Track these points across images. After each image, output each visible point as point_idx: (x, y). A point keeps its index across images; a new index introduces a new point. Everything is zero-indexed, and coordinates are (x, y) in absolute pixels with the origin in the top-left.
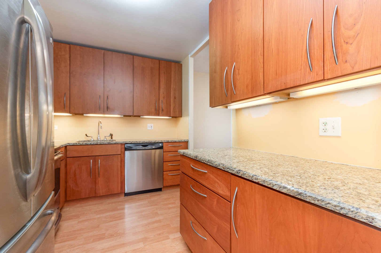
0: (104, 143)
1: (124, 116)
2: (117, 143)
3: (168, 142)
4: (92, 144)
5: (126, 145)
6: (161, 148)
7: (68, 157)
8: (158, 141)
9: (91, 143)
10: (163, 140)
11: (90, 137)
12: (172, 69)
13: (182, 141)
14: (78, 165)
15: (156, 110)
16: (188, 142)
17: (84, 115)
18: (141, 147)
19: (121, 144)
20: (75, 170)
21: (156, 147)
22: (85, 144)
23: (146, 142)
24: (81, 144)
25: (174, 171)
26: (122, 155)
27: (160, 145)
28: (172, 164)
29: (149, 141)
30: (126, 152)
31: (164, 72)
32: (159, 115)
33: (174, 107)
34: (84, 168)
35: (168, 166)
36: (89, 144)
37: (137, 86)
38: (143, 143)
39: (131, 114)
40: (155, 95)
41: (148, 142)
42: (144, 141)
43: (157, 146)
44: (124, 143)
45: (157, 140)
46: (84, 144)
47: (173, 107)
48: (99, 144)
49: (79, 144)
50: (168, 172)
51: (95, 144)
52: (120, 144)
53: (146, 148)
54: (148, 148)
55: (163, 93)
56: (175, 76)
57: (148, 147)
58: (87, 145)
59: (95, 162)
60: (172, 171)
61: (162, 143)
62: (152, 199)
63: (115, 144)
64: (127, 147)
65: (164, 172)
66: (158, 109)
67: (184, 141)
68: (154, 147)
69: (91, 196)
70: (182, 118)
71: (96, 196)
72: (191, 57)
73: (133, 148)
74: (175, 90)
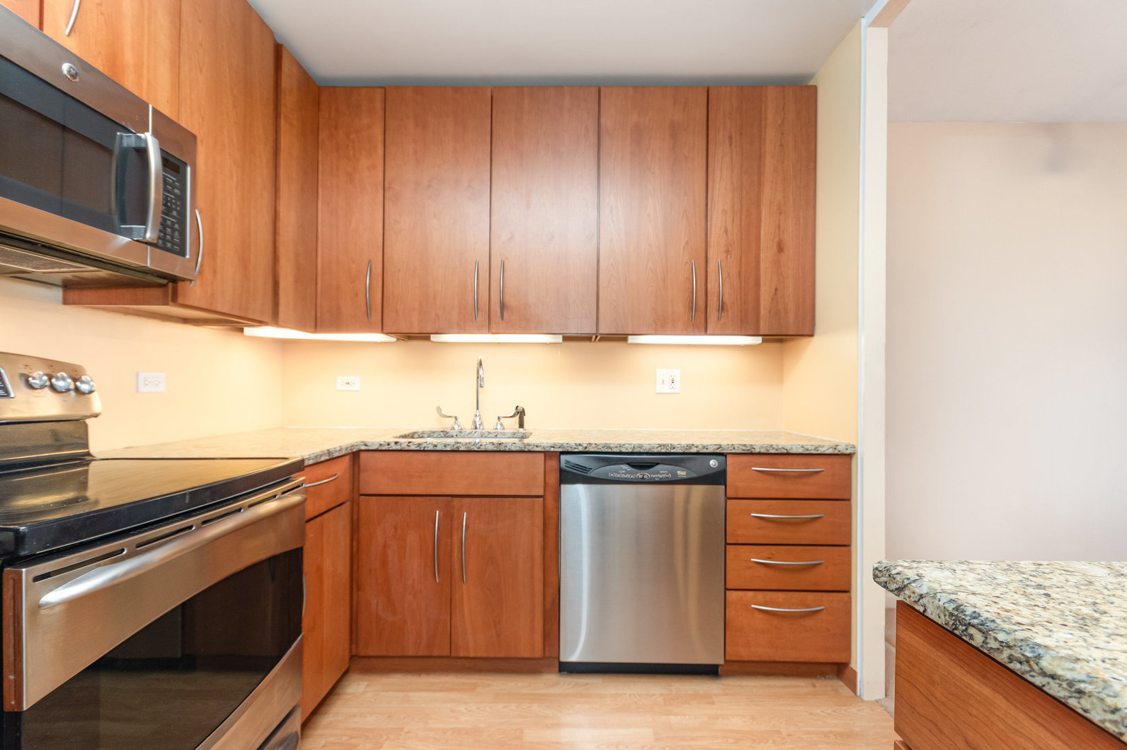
0: (483, 448)
1: (567, 338)
2: (530, 448)
3: (752, 454)
4: (439, 448)
5: (563, 457)
6: (718, 478)
7: (361, 493)
8: (704, 447)
9: (436, 446)
10: (724, 443)
11: (451, 417)
12: (766, 119)
13: (821, 450)
14: (395, 528)
15: (691, 307)
16: (850, 456)
17: (433, 338)
18: (624, 471)
19: (546, 453)
20: (385, 546)
21: (694, 475)
22: (418, 448)
23: (646, 448)
24: (405, 446)
25: (780, 594)
26: (550, 498)
27: (713, 463)
28: (769, 558)
29: (660, 445)
30: (562, 486)
31: (731, 138)
32: (705, 331)
33: (776, 290)
34: (412, 538)
35: (751, 567)
36: (431, 448)
37: (611, 211)
38: (635, 451)
39: (588, 329)
40: (687, 243)
41: (656, 451)
42: (641, 446)
43: (696, 469)
44: (556, 450)
45: (696, 444)
46: (413, 447)
47: (773, 290)
48: (462, 448)
49: (398, 447)
50: (750, 594)
51: (448, 448)
52: (543, 455)
53: (647, 474)
54: (657, 477)
55: (726, 231)
56: (781, 145)
57: (658, 473)
58: (424, 451)
59: (450, 519)
60: (770, 593)
61: (722, 458)
62: (672, 719)
63: (523, 451)
64: (567, 468)
65: (728, 592)
66: (701, 303)
67: (830, 451)
68: (682, 473)
69: (435, 654)
70: (815, 339)
71: (453, 655)
72: (876, 23)
73: (592, 474)
74: (780, 213)
